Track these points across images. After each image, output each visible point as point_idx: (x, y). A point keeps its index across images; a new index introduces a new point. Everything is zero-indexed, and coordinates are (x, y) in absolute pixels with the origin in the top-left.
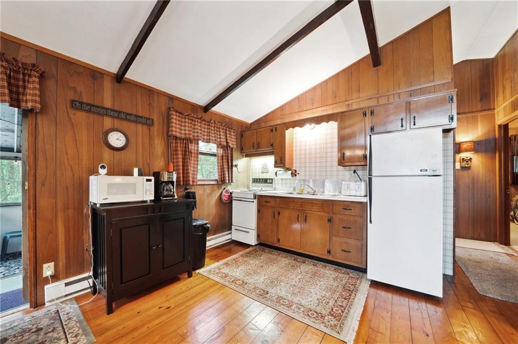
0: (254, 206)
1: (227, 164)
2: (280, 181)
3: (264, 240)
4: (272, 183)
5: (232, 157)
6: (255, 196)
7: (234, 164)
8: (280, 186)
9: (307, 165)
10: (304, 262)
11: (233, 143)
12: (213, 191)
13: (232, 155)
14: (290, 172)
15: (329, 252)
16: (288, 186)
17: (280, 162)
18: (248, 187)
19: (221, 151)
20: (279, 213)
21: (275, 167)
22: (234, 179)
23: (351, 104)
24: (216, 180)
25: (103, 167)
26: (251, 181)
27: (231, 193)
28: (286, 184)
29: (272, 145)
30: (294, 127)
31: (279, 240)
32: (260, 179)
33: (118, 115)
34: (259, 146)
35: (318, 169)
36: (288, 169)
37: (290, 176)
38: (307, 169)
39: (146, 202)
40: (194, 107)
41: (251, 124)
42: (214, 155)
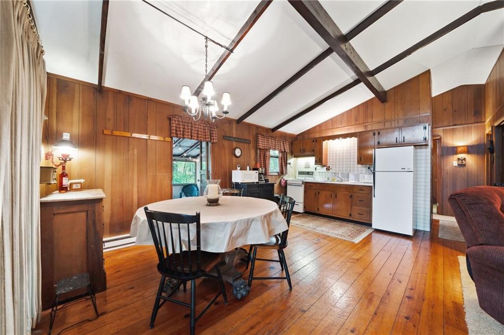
0: (302, 189)
1: (284, 163)
2: (318, 174)
3: (308, 210)
4: (312, 175)
5: (287, 158)
6: (303, 183)
7: (288, 162)
8: (318, 177)
9: (337, 163)
10: (335, 221)
11: (287, 150)
12: (276, 179)
13: (287, 156)
14: (326, 168)
15: (350, 215)
16: (324, 176)
17: (319, 161)
18: (295, 177)
19: (281, 155)
20: (319, 193)
21: (315, 164)
22: (288, 171)
23: (367, 125)
24: (278, 173)
25: (239, 167)
26: (297, 173)
27: (286, 181)
29: (313, 151)
30: (328, 140)
31: (318, 209)
32: (304, 172)
33: (240, 140)
34: (304, 151)
35: (344, 166)
36: (325, 166)
37: (326, 171)
38: (337, 166)
39: (254, 183)
40: (267, 130)
41: (298, 135)
42: (277, 157)
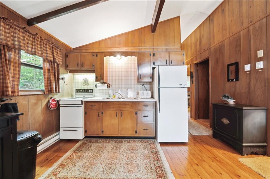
0: (81, 110)
2: (98, 91)
3: (89, 134)
4: (92, 92)
5: (58, 72)
6: (82, 102)
7: (61, 77)
8: (98, 94)
9: (117, 81)
10: (122, 142)
11: (59, 60)
13: (58, 70)
14: (106, 85)
15: (136, 132)
16: (104, 94)
17: (100, 78)
18: (72, 96)
19: (47, 65)
20: (102, 113)
21: (96, 81)
22: (60, 89)
24: (42, 91)
26: (74, 91)
27: (58, 101)
28: (102, 93)
29: (94, 66)
30: (110, 56)
31: (103, 132)
32: (82, 90)
34: (82, 65)
35: (123, 83)
36: (104, 83)
37: (106, 88)
38: (117, 83)
41: (74, 49)
42: (40, 68)
